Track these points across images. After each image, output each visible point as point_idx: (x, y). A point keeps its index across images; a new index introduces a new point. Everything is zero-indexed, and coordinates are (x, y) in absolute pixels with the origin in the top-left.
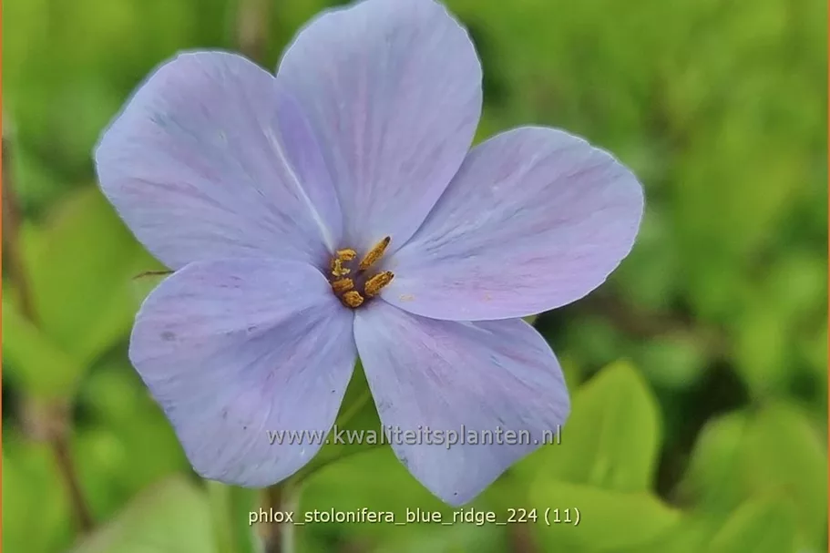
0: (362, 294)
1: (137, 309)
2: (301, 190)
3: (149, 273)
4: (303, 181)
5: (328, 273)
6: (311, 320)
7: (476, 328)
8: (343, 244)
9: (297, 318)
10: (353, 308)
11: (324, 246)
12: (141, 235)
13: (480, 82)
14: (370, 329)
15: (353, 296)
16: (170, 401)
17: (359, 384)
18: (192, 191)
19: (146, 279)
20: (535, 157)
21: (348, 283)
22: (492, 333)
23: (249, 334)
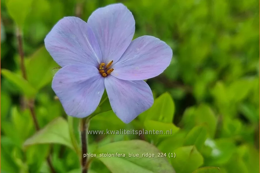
0: (106, 74)
1: (54, 76)
2: (92, 49)
3: (56, 68)
4: (93, 47)
5: (99, 69)
6: (95, 79)
7: (132, 82)
8: (102, 62)
9: (91, 79)
10: (104, 77)
11: (98, 62)
12: (55, 59)
13: (135, 24)
14: (108, 82)
15: (104, 74)
16: (61, 98)
17: (105, 95)
18: (67, 49)
19: (56, 69)
20: (147, 43)
21: (103, 71)
22: (136, 84)
23: (80, 82)
